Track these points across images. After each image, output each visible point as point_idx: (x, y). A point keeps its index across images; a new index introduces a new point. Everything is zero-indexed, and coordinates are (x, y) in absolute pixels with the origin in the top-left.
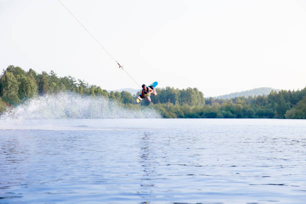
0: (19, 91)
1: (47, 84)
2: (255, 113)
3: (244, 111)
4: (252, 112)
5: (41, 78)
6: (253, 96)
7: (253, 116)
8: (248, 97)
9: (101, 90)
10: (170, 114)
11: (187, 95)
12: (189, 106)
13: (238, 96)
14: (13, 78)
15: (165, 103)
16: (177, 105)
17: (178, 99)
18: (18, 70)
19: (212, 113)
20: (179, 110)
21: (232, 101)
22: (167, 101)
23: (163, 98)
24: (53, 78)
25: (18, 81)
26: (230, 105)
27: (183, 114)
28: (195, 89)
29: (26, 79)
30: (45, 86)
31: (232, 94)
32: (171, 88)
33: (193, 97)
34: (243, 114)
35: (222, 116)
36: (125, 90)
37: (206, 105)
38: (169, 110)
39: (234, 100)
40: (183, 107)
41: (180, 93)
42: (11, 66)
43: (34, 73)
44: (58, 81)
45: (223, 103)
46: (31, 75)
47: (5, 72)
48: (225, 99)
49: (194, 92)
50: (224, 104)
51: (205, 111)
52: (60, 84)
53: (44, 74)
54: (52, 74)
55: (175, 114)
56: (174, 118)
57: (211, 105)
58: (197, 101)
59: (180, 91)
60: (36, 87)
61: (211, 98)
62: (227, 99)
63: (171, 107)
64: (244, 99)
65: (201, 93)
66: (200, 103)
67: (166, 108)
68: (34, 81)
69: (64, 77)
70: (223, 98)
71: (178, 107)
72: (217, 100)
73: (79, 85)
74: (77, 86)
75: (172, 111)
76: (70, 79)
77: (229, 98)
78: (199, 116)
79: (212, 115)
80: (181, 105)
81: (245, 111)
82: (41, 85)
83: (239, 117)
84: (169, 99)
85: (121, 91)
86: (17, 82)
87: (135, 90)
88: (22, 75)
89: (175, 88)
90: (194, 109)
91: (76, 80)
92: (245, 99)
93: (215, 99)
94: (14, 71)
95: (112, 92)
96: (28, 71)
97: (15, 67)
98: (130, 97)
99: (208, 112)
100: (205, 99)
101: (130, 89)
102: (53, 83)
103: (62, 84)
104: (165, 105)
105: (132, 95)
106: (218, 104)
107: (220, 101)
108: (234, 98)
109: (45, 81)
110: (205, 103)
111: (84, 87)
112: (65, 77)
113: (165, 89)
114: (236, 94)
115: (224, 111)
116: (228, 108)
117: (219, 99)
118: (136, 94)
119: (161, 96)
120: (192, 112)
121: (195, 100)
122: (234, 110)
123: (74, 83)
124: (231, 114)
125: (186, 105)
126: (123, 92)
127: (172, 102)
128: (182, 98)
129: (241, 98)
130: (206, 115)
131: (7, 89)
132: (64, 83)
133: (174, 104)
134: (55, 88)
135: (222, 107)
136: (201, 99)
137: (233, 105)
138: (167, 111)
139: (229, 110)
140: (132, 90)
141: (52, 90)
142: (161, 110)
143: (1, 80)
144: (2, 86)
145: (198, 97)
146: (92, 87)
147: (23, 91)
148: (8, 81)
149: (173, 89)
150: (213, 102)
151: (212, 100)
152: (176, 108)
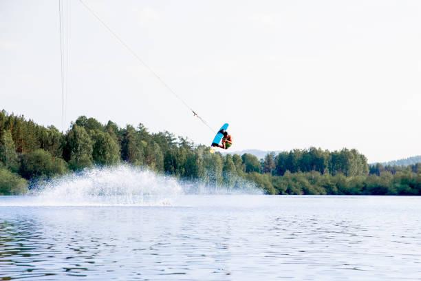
0: (93, 154)
1: (134, 143)
5: (124, 135)
10: (316, 189)
11: (341, 161)
12: (344, 177)
14: (85, 135)
15: (308, 171)
16: (327, 175)
17: (327, 165)
18: (93, 124)
19: (379, 188)
20: (329, 182)
21: (411, 170)
22: (312, 169)
23: (306, 165)
24: (143, 134)
25: (92, 139)
26: (407, 175)
27: (335, 189)
28: (354, 151)
29: (104, 136)
30: (130, 147)
31: (411, 159)
32: (317, 149)
35: (394, 191)
36: (248, 153)
37: (371, 175)
38: (313, 181)
39: (415, 168)
40: (335, 178)
41: (331, 158)
42: (82, 117)
43: (115, 127)
44: (150, 140)
45: (398, 172)
46: (111, 131)
47: (74, 127)
48: (400, 166)
49: (352, 155)
50: (400, 174)
51: (369, 184)
52: (152, 143)
53: (130, 128)
54: (140, 128)
55: (323, 188)
56: (321, 194)
57: (378, 174)
58: (356, 169)
59: (332, 154)
60: (117, 148)
61: (378, 165)
62: (403, 166)
63: (317, 178)
65: (362, 157)
66: (361, 172)
67: (310, 179)
68: (115, 139)
69: (157, 133)
70: (396, 165)
71: (328, 177)
72: (387, 168)
73: (180, 144)
74: (177, 145)
75: (319, 185)
76: (167, 135)
77: (406, 165)
78: (361, 192)
79: (380, 191)
80: (333, 175)
82: (125, 144)
84: (314, 167)
85: (242, 154)
86: (90, 141)
87: (263, 152)
88: (98, 130)
89: (324, 150)
90: (353, 181)
91: (176, 137)
93: (384, 166)
94: (86, 124)
95: (228, 156)
96: (107, 123)
97: (88, 118)
98: (255, 162)
99: (374, 186)
100: (370, 166)
101: (255, 150)
102: (142, 142)
103: (155, 143)
104: (308, 174)
105: (259, 159)
106: (389, 173)
107: (392, 169)
108: (414, 164)
109: (130, 139)
110: (369, 171)
111: (189, 147)
112: (160, 133)
113: (308, 151)
114: (417, 158)
115: (398, 185)
116: (404, 181)
117: (391, 165)
118: (264, 158)
119: (302, 162)
120: (348, 185)
121: (354, 168)
122: (414, 182)
123: (173, 142)
124: (409, 189)
125: (342, 176)
126: (245, 155)
127: (318, 170)
128: (334, 164)
130: (370, 191)
131: (76, 151)
132: (157, 142)
133: (322, 173)
134: (145, 149)
135: (395, 178)
136: (363, 165)
137: (412, 175)
138: (311, 184)
139: (407, 183)
140: (259, 152)
141: (141, 152)
142: (302, 183)
143: (66, 138)
144: (70, 147)
145: (358, 163)
146: (199, 147)
147: (99, 154)
148: (78, 140)
149: (320, 151)
150: (382, 170)
151: (380, 168)
152: (324, 180)
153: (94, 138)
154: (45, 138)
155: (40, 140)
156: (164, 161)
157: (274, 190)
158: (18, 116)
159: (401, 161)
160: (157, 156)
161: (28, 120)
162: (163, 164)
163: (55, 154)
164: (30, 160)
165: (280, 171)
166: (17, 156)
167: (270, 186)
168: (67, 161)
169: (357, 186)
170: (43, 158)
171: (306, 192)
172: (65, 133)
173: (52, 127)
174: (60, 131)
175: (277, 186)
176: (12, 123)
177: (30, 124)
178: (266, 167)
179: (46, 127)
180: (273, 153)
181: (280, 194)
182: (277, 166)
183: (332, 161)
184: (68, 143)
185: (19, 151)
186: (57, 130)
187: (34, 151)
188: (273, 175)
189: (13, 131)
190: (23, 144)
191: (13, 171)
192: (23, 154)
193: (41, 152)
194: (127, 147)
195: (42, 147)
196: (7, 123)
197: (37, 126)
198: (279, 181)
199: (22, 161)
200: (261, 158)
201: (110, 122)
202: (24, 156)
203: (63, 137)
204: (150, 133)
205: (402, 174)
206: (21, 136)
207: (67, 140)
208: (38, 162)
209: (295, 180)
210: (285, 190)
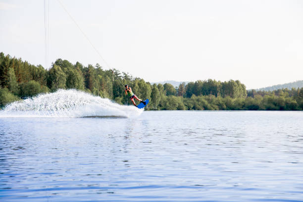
0: (66, 83)
1: (93, 76)
2: (298, 105)
3: (286, 103)
4: (296, 104)
5: (87, 71)
6: (297, 89)
7: (297, 108)
8: (291, 90)
9: (144, 82)
10: (212, 106)
11: (229, 88)
12: (231, 99)
13: (281, 88)
14: (61, 71)
15: (207, 94)
16: (220, 97)
17: (219, 91)
18: (66, 64)
19: (254, 106)
20: (221, 102)
21: (274, 94)
22: (209, 93)
23: (206, 91)
24: (99, 70)
26: (272, 97)
27: (225, 107)
28: (237, 82)
29: (74, 72)
30: (91, 79)
31: (275, 86)
32: (213, 80)
33: (236, 89)
34: (285, 106)
35: (265, 109)
36: (168, 83)
37: (248, 97)
38: (210, 101)
39: (277, 92)
40: (224, 99)
41: (221, 86)
42: (59, 59)
43: (81, 66)
44: (104, 74)
45: (266, 95)
46: (78, 68)
47: (54, 65)
49: (236, 84)
51: (247, 103)
52: (105, 76)
53: (90, 67)
54: (97, 67)
55: (217, 106)
56: (216, 110)
57: (253, 97)
58: (239, 93)
59: (223, 84)
60: (82, 80)
61: (253, 91)
62: (269, 92)
63: (213, 99)
64: (287, 91)
65: (243, 86)
66: (242, 95)
67: (208, 100)
68: (80, 74)
69: (109, 70)
70: (265, 91)
71: (220, 99)
72: (259, 93)
73: (123, 77)
74: (121, 78)
75: (214, 104)
76: (115, 71)
77: (271, 90)
78: (241, 108)
79: (254, 108)
80: (223, 97)
81: (288, 103)
82: (88, 77)
83: (282, 109)
84: (211, 92)
85: (164, 84)
86: (65, 75)
87: (178, 83)
88: (69, 68)
89: (217, 81)
90: (236, 102)
91: (122, 73)
92: (289, 92)
93: (257, 91)
94: (62, 64)
95: (154, 85)
96: (75, 64)
97: (63, 60)
98: (172, 89)
99: (250, 105)
100: (247, 91)
101: (172, 81)
102: (99, 75)
103: (107, 76)
104: (207, 97)
105: (175, 87)
106: (260, 96)
107: (262, 93)
108: (277, 90)
109: (91, 74)
110: (247, 95)
111: (129, 79)
113: (207, 82)
114: (279, 86)
115: (266, 104)
116: (270, 101)
117: (261, 91)
118: (178, 86)
119: (203, 89)
120: (233, 104)
121: (237, 92)
122: (277, 102)
123: (118, 76)
124: (273, 106)
125: (228, 98)
126: (166, 84)
127: (214, 94)
128: (224, 90)
129: (284, 91)
130: (248, 107)
131: (56, 82)
132: (109, 76)
133: (216, 96)
134: (101, 80)
135: (264, 99)
136: (243, 91)
137: (275, 97)
138: (209, 103)
139: (272, 103)
140: (175, 82)
141: (97, 82)
142: (203, 103)
143: (49, 73)
144: (52, 79)
145: (240, 89)
146: (135, 79)
147: (70, 83)
148: (57, 74)
149: (215, 82)
150: (256, 94)
151: (254, 93)
152: (218, 100)
153: (67, 73)
154: (35, 73)
155: (33, 74)
156: (113, 88)
157: (185, 107)
158: (18, 59)
159: (268, 88)
160: (108, 84)
161: (24, 61)
162: (112, 90)
163: (42, 84)
164: (26, 87)
165: (189, 95)
166: (17, 85)
167: (182, 104)
168: (50, 88)
169: (239, 104)
170: (34, 86)
171: (206, 108)
172: (48, 70)
173: (40, 66)
174: (45, 69)
175: (186, 104)
176: (14, 63)
177: (26, 64)
178: (179, 92)
179: (36, 66)
180: (184, 83)
181: (189, 109)
182: (186, 92)
183: (222, 88)
184: (50, 77)
185: (19, 81)
186: (43, 68)
187: (28, 81)
188: (184, 97)
189: (14, 68)
190: (21, 77)
191: (15, 95)
192: (21, 83)
193: (33, 82)
194: (88, 79)
195: (33, 79)
196: (11, 63)
197: (30, 65)
198: (188, 101)
199: (21, 88)
200: (176, 86)
201: (77, 63)
202: (23, 84)
203: (47, 72)
204: (104, 70)
205: (269, 97)
206: (20, 72)
207: (49, 74)
208: (31, 89)
209: (198, 100)
210: (192, 107)
